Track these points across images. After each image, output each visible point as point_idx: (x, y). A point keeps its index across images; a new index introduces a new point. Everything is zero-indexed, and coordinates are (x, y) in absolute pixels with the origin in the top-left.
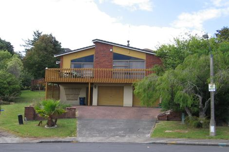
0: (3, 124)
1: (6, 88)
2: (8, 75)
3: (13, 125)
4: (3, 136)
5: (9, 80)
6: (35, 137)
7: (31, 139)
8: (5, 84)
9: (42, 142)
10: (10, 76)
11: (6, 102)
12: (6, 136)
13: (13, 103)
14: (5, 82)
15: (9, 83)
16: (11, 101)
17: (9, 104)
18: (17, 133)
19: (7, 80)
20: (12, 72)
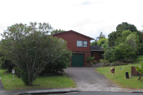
0: (117, 78)
1: (125, 54)
2: (127, 46)
3: (122, 79)
4: (112, 86)
5: (127, 49)
6: (132, 88)
7: (129, 89)
8: (124, 51)
9: (134, 92)
10: (128, 46)
11: (125, 63)
12: (113, 87)
13: (130, 64)
14: (125, 50)
15: (127, 51)
16: (129, 62)
17: (127, 65)
18: (121, 85)
19: (126, 49)
20: (129, 44)
